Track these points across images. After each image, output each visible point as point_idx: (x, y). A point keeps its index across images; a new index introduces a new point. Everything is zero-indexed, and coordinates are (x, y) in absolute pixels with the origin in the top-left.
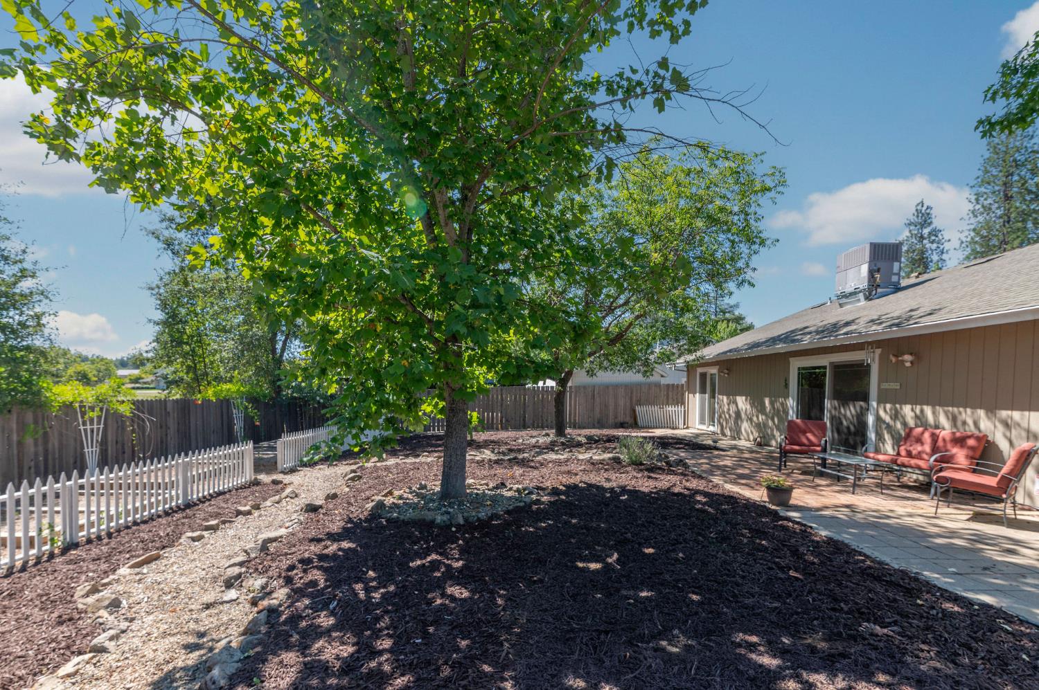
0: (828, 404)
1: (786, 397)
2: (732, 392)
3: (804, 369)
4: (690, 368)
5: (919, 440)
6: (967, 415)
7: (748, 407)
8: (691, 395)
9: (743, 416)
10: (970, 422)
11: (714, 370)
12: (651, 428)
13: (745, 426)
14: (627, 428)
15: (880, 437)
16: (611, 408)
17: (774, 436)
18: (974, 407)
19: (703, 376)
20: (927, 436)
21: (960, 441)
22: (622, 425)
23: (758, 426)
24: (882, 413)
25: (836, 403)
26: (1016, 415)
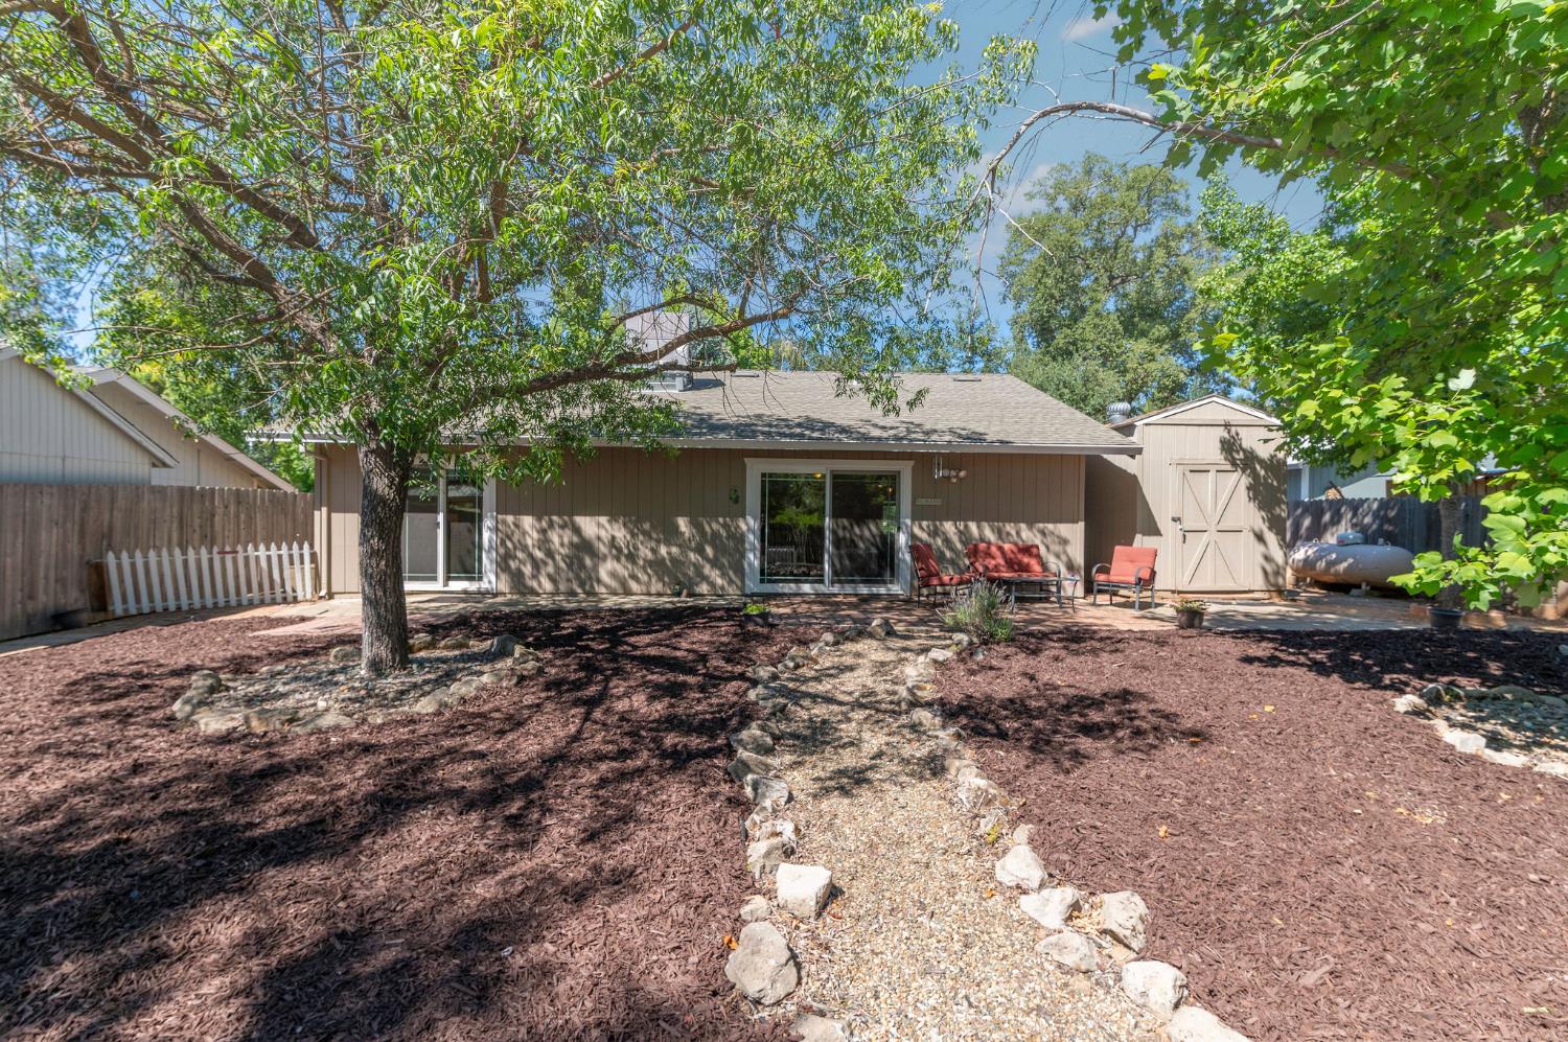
0: (830, 523)
1: (737, 515)
3: (773, 476)
7: (617, 532)
18: (1016, 522)
23: (654, 563)
24: (917, 531)
25: (843, 520)
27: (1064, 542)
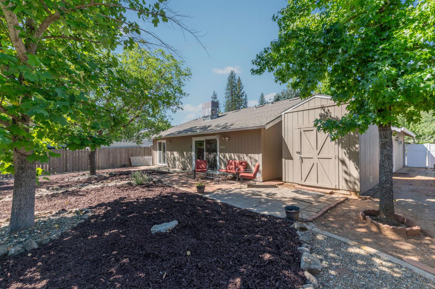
0: (205, 153)
1: (191, 151)
2: (172, 150)
3: (197, 141)
4: (155, 141)
5: (231, 164)
6: (241, 155)
7: (178, 155)
8: (155, 152)
9: (176, 159)
10: (242, 157)
11: (164, 141)
12: (138, 166)
13: (177, 163)
14: (127, 167)
15: (220, 164)
16: (118, 158)
17: (188, 166)
18: (243, 154)
19: (160, 143)
20: (233, 163)
21: (241, 164)
22: (124, 166)
23: (182, 162)
24: (221, 156)
25: (207, 153)
26: (252, 155)
27: (256, 161)
